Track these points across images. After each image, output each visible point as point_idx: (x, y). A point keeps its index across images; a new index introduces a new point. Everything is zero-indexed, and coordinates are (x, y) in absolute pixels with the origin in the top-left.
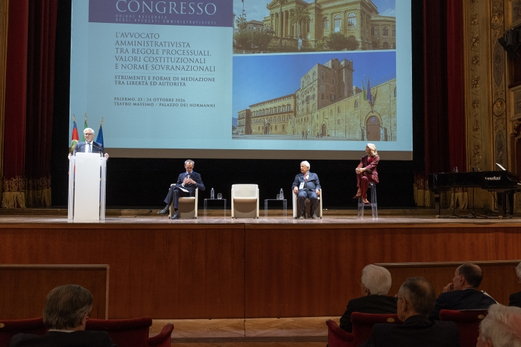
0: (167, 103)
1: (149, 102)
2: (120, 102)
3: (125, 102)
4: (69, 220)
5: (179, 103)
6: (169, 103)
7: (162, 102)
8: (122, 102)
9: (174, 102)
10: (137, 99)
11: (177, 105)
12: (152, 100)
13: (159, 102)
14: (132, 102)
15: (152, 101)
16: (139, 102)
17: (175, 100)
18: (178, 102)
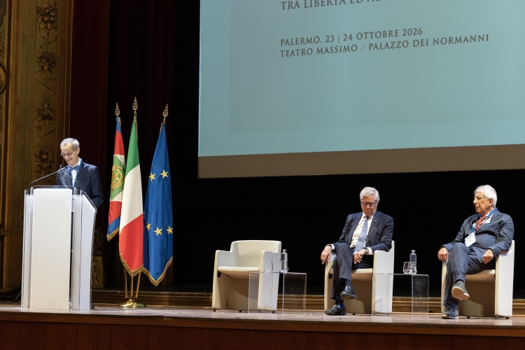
0: (383, 41)
1: (349, 43)
2: (290, 48)
3: (300, 47)
4: (23, 308)
5: (410, 39)
6: (389, 40)
7: (375, 41)
8: (294, 47)
9: (401, 38)
10: (323, 39)
11: (404, 44)
12: (354, 37)
13: (369, 41)
14: (314, 46)
15: (355, 41)
16: (329, 45)
17: (401, 33)
18: (407, 38)
